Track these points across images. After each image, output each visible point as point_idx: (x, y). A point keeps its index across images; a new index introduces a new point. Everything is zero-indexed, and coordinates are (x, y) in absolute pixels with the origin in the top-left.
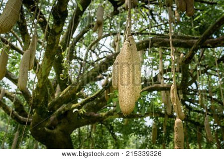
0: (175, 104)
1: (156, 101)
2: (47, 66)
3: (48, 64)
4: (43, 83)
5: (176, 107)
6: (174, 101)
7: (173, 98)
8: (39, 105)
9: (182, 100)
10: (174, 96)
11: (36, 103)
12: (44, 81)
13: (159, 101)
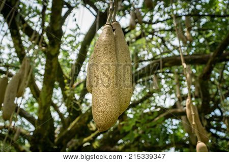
0: (194, 123)
1: (179, 131)
2: (46, 95)
3: (47, 92)
4: (43, 114)
5: (196, 127)
6: (192, 120)
7: (191, 115)
8: (42, 140)
9: (206, 127)
10: (191, 112)
11: (37, 138)
12: (44, 111)
13: (182, 131)
